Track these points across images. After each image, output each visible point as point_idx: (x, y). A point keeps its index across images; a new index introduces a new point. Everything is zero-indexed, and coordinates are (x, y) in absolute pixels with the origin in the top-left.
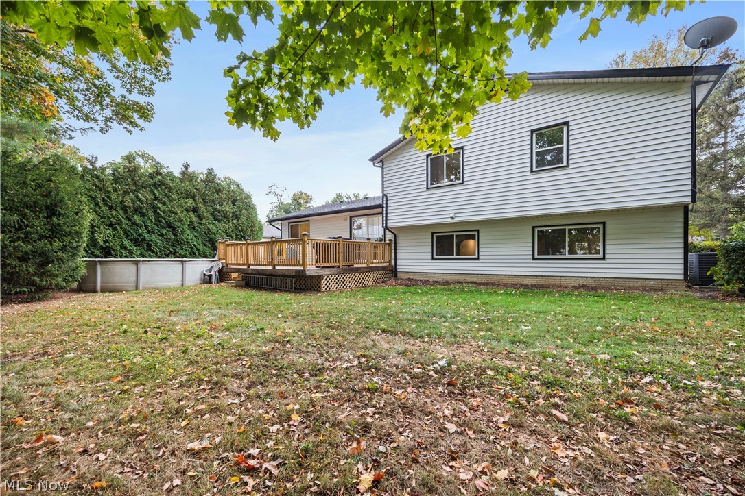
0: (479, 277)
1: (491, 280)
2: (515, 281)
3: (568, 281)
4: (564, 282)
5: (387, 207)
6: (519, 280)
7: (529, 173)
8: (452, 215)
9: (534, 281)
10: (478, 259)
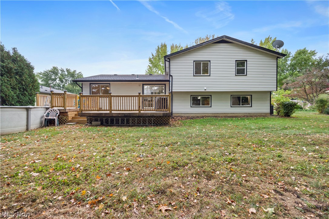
0: (211, 114)
1: (216, 115)
2: (225, 115)
3: (241, 114)
4: (240, 115)
5: (172, 82)
6: (226, 115)
7: (235, 76)
8: (205, 89)
9: (231, 115)
10: (211, 107)
